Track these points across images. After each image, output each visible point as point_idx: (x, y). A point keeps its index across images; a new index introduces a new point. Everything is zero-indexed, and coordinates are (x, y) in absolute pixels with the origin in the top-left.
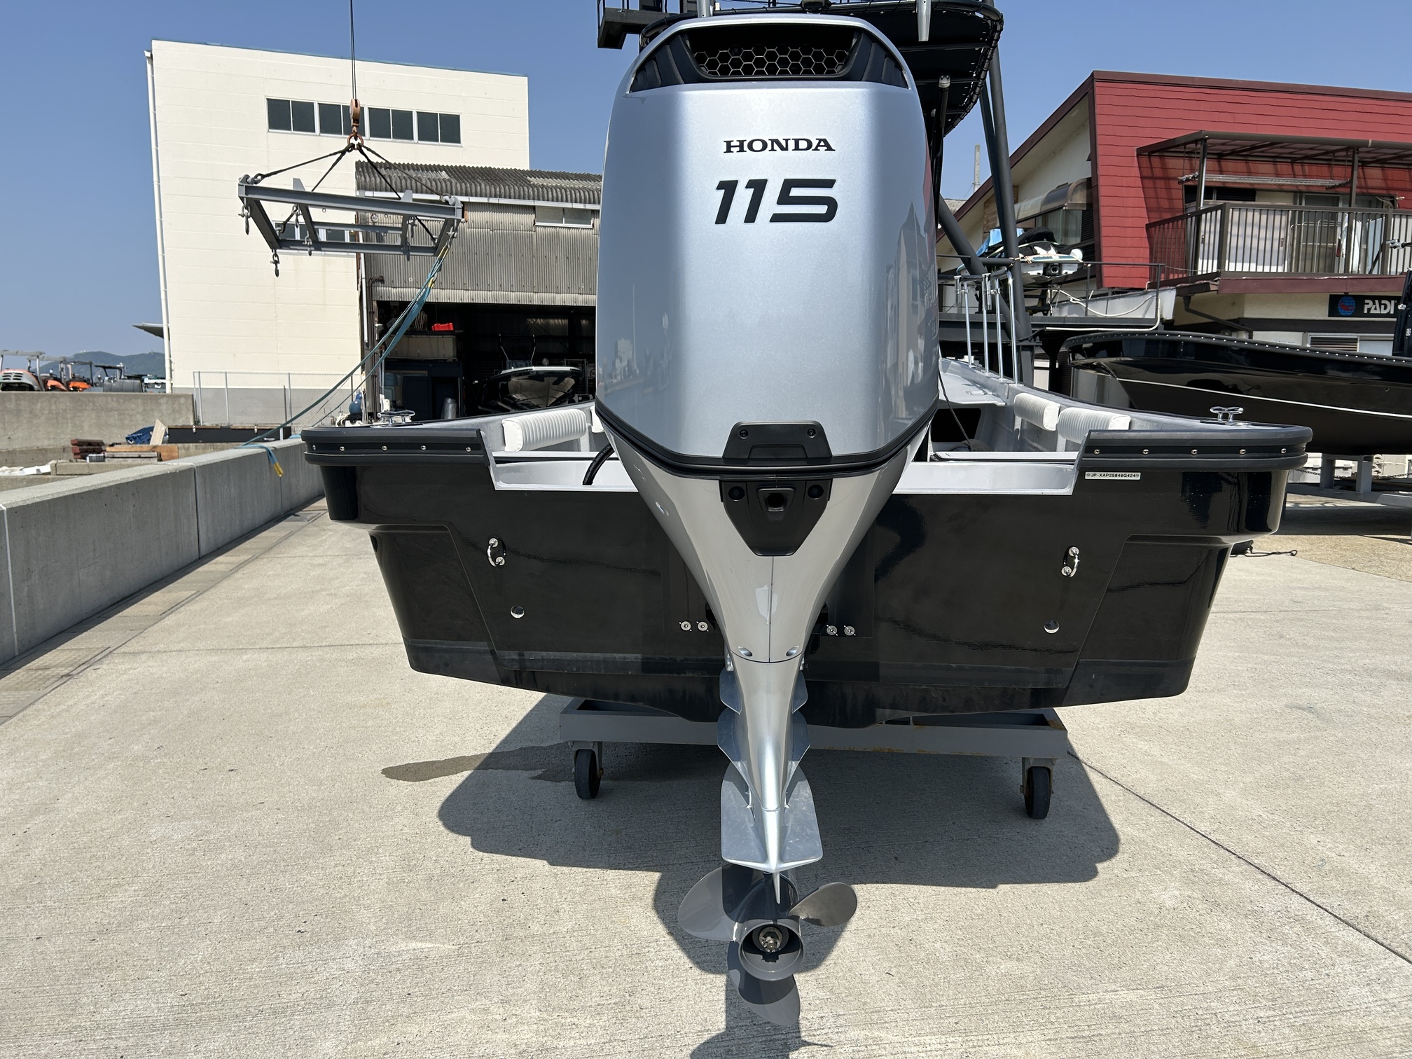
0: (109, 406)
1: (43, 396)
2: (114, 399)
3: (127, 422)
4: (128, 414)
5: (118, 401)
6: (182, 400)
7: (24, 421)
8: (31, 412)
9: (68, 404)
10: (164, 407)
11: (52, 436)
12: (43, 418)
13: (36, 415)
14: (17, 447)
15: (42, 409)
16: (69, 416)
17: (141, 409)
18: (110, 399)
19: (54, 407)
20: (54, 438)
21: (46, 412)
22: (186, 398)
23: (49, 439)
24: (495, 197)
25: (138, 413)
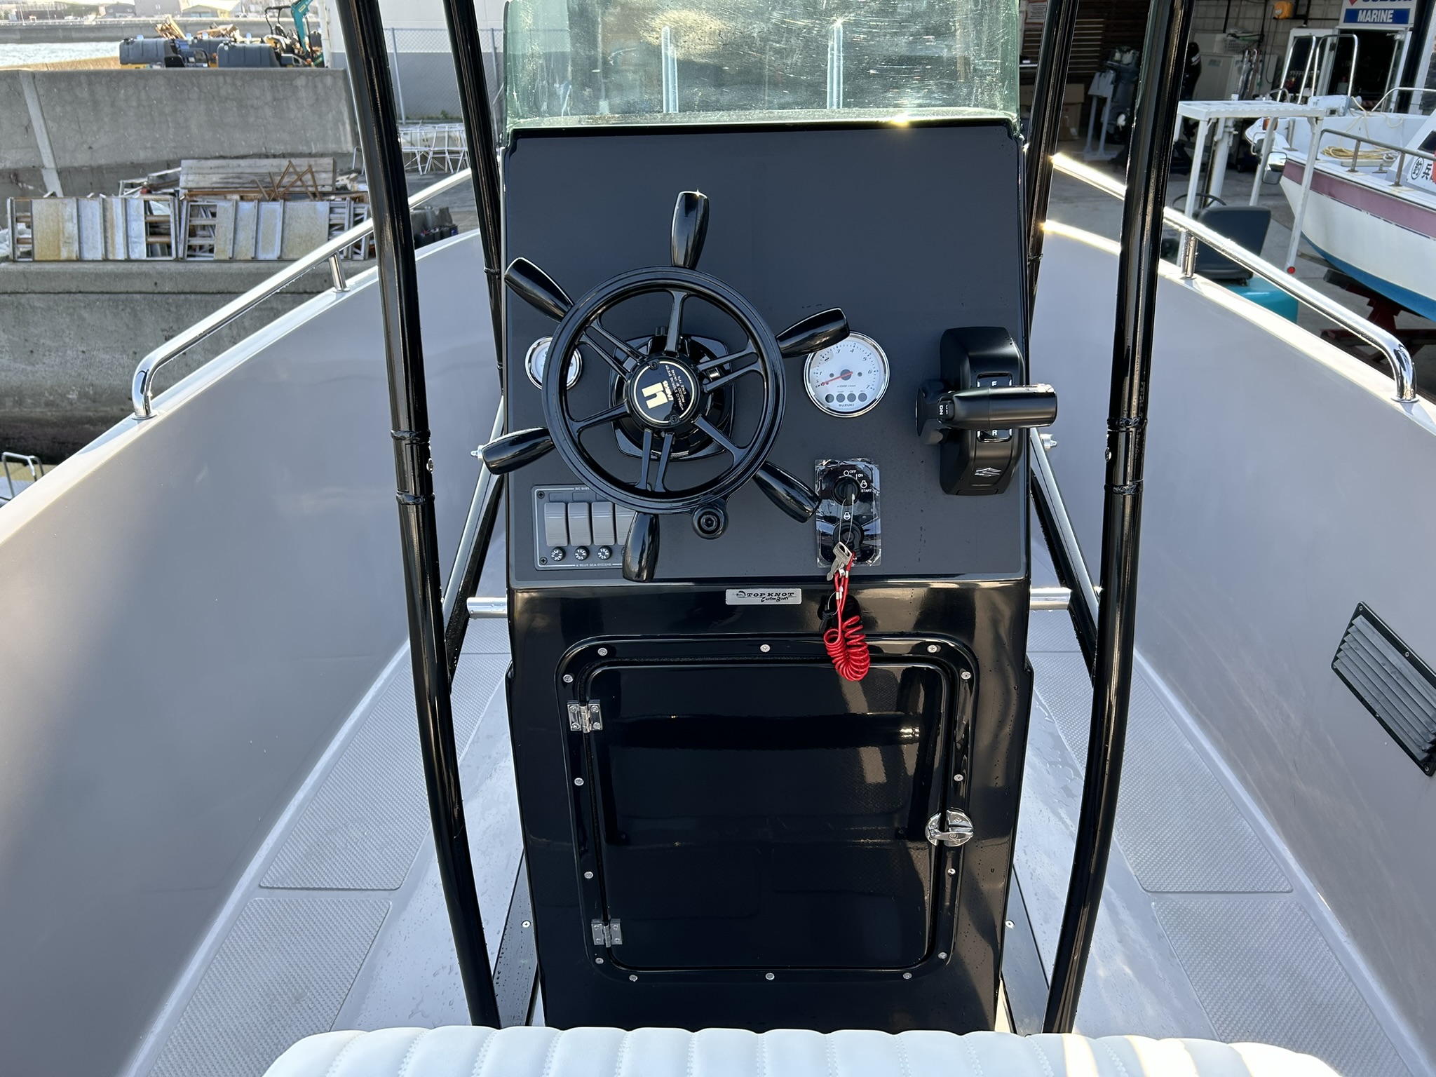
0: (223, 92)
2: (229, 80)
3: (251, 120)
4: (252, 107)
5: (234, 84)
6: (329, 80)
7: (106, 120)
8: (113, 105)
9: (163, 89)
10: (303, 94)
11: (149, 145)
12: (131, 114)
14: (103, 162)
16: (167, 110)
17: (269, 96)
18: (221, 79)
19: (143, 94)
20: (152, 148)
21: (134, 104)
22: (335, 78)
23: (146, 148)
25: (267, 104)
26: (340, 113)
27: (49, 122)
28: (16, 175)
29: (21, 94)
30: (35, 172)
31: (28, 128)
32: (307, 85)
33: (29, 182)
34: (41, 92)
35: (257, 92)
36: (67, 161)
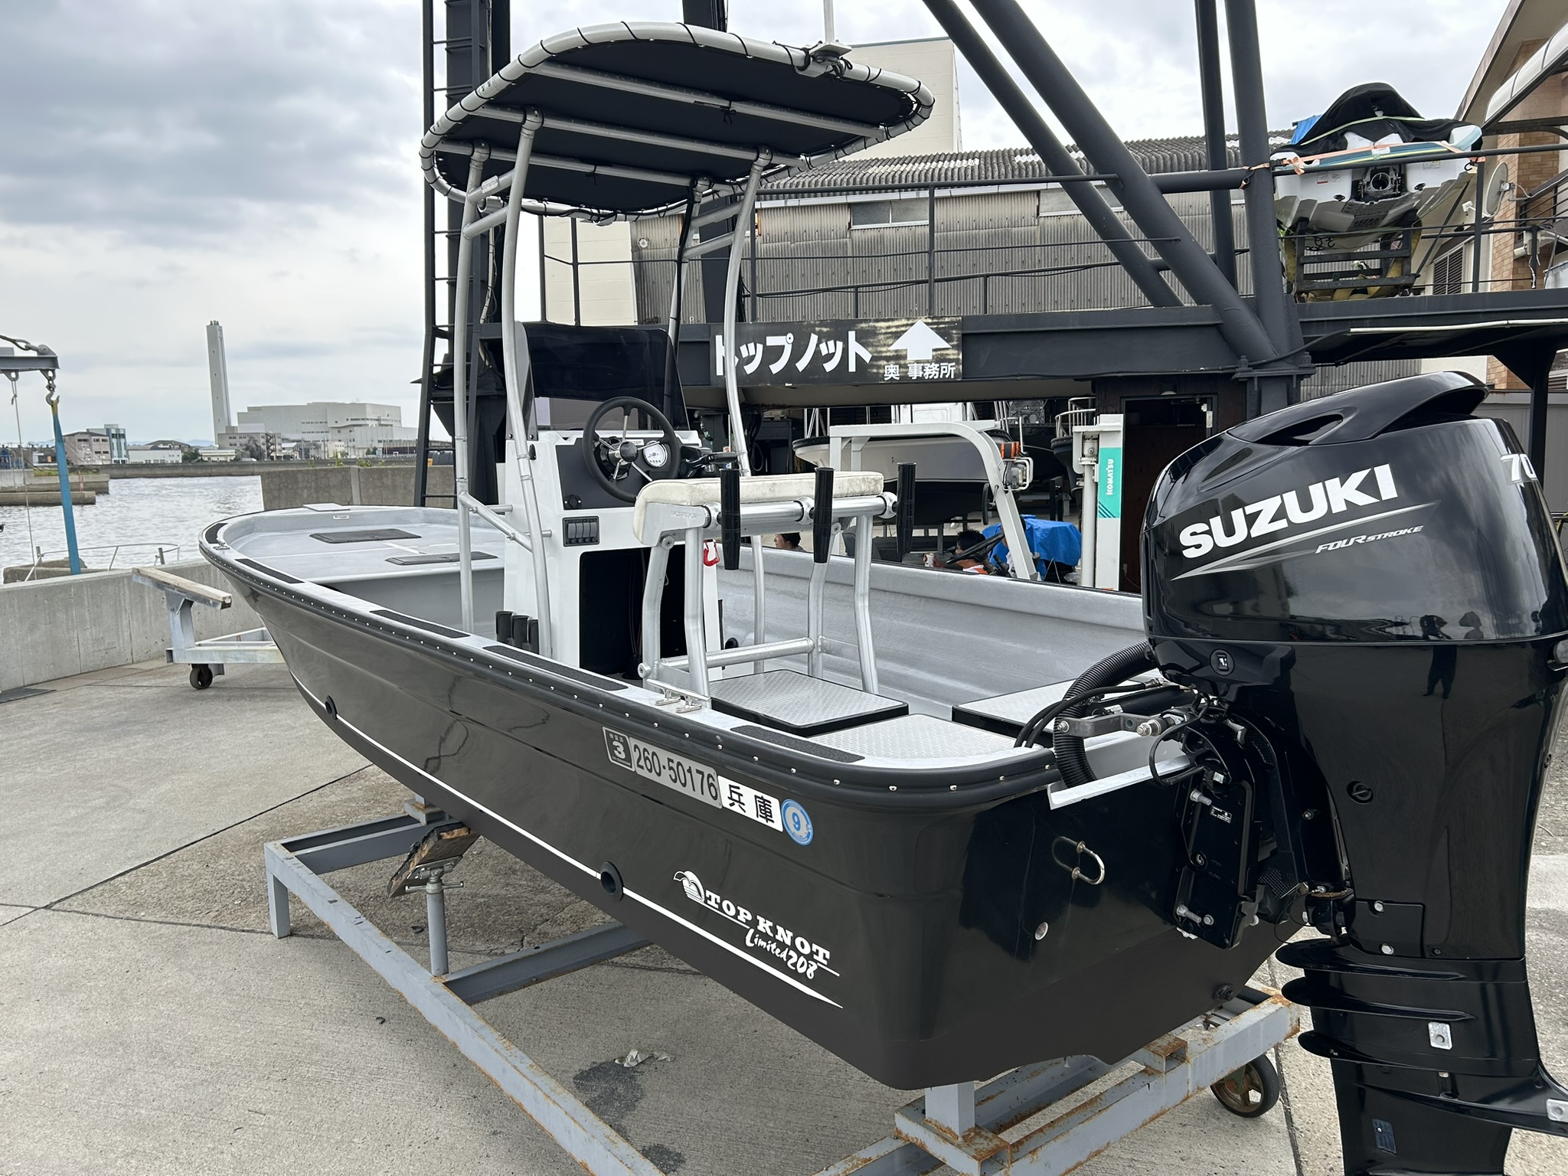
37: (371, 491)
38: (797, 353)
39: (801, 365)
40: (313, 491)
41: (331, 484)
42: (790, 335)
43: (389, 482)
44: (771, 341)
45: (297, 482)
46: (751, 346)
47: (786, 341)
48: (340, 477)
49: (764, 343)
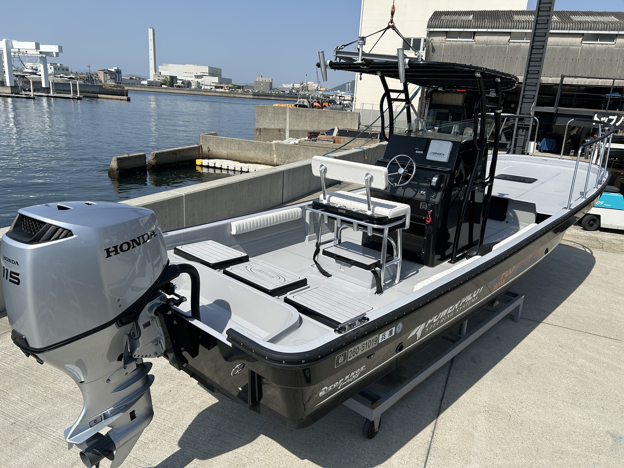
0: (330, 116)
1: (310, 110)
3: (335, 122)
4: (336, 119)
5: (333, 114)
6: (355, 115)
7: (303, 119)
8: (305, 116)
9: (317, 114)
11: (310, 126)
13: (307, 117)
14: (299, 129)
15: (309, 115)
16: (317, 119)
17: (341, 118)
18: (331, 113)
19: (313, 115)
22: (357, 114)
24: (491, 28)
26: (356, 122)
27: (291, 119)
28: (280, 130)
29: (286, 112)
30: (284, 130)
31: (285, 120)
32: (350, 116)
33: (282, 132)
34: (291, 112)
35: (338, 116)
36: (292, 128)
37: (293, 116)
38: (617, 121)
39: (617, 124)
40: (273, 114)
41: (280, 112)
42: (616, 116)
43: (300, 113)
44: (611, 117)
45: (267, 110)
46: (605, 118)
47: (615, 118)
48: (283, 110)
49: (608, 117)
